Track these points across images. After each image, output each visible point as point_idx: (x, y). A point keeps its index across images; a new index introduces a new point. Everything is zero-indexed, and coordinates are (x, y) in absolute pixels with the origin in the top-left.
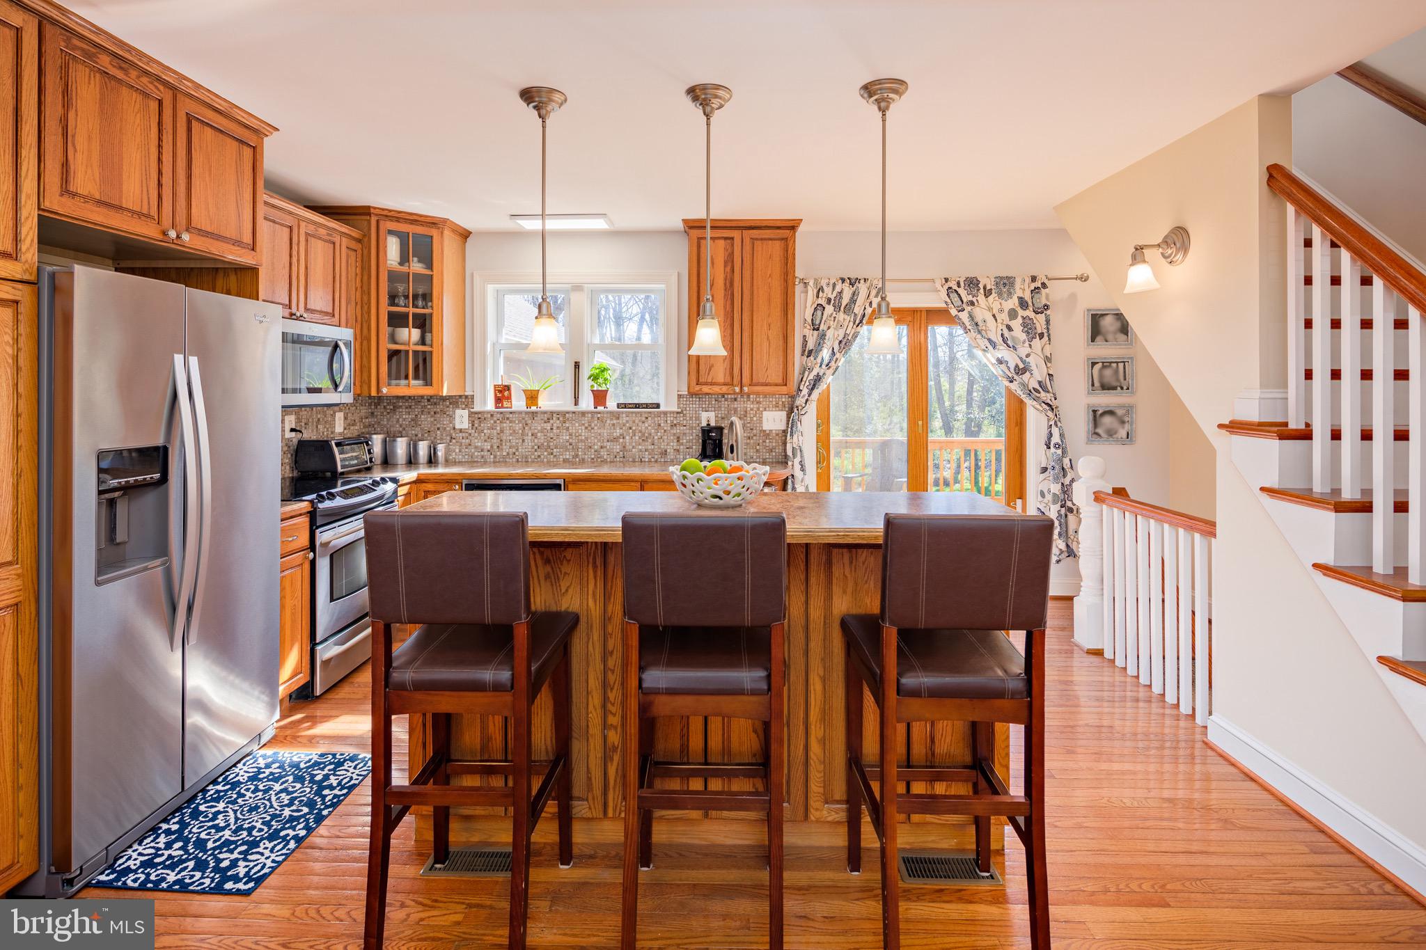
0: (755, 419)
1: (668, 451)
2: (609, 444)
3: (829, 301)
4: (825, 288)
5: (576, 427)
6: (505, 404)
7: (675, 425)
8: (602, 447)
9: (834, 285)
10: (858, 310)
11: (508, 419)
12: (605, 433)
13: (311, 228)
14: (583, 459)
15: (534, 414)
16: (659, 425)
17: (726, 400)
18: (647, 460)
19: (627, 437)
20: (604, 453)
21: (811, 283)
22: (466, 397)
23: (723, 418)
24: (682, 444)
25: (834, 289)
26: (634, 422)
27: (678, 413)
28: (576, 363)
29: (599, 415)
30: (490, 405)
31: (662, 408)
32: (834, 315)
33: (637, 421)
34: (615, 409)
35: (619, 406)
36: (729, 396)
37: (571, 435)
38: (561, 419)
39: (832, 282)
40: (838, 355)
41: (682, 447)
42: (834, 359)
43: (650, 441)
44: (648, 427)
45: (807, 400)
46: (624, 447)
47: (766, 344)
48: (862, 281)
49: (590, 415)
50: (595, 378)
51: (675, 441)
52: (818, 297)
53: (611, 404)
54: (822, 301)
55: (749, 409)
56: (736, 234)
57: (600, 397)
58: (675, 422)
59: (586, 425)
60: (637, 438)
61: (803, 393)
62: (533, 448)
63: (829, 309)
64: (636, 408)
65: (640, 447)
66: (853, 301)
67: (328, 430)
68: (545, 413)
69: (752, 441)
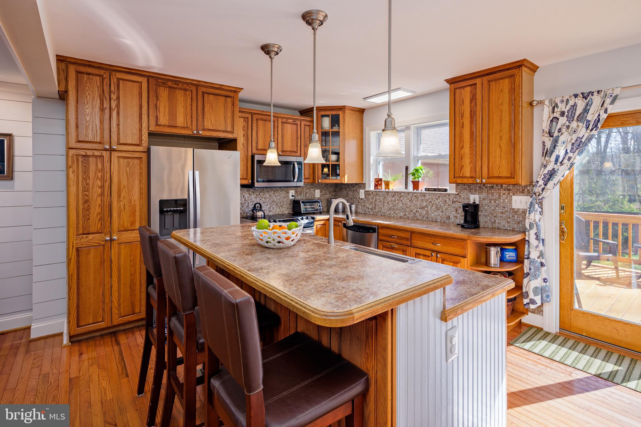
0: (506, 200)
1: (451, 216)
2: (420, 210)
3: (563, 114)
4: (559, 105)
5: (405, 200)
6: (379, 187)
7: (455, 202)
8: (417, 211)
9: (568, 101)
10: (591, 117)
11: (378, 194)
12: (418, 204)
13: (284, 120)
14: (408, 217)
15: (388, 192)
16: (446, 201)
17: (486, 187)
18: (439, 221)
19: (429, 207)
20: (417, 214)
21: (547, 102)
22: (364, 184)
23: (484, 199)
24: (459, 213)
25: (567, 104)
26: (432, 199)
27: (456, 194)
28: (406, 167)
29: (416, 194)
30: (372, 188)
31: (448, 192)
32: (567, 123)
33: (434, 199)
34: (424, 191)
35: (426, 189)
36: (488, 185)
37: (403, 204)
38: (399, 195)
39: (565, 99)
40: (570, 154)
41: (458, 215)
42: (567, 158)
43: (441, 210)
44: (440, 202)
45: (543, 189)
46: (427, 212)
47: (498, 150)
48: (595, 94)
49: (411, 194)
50: (414, 174)
51: (455, 211)
52: (553, 112)
53: (422, 188)
54: (557, 115)
55: (502, 194)
56: (478, 81)
57: (416, 185)
58: (455, 200)
59: (410, 199)
60: (434, 208)
61: (539, 184)
62: (387, 209)
63: (563, 120)
64: (434, 191)
65: (436, 213)
66: (586, 110)
67: (311, 196)
68: (392, 192)
69: (504, 215)
